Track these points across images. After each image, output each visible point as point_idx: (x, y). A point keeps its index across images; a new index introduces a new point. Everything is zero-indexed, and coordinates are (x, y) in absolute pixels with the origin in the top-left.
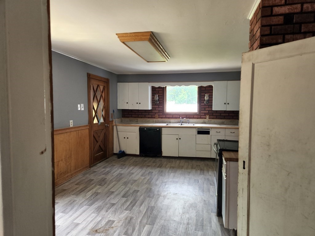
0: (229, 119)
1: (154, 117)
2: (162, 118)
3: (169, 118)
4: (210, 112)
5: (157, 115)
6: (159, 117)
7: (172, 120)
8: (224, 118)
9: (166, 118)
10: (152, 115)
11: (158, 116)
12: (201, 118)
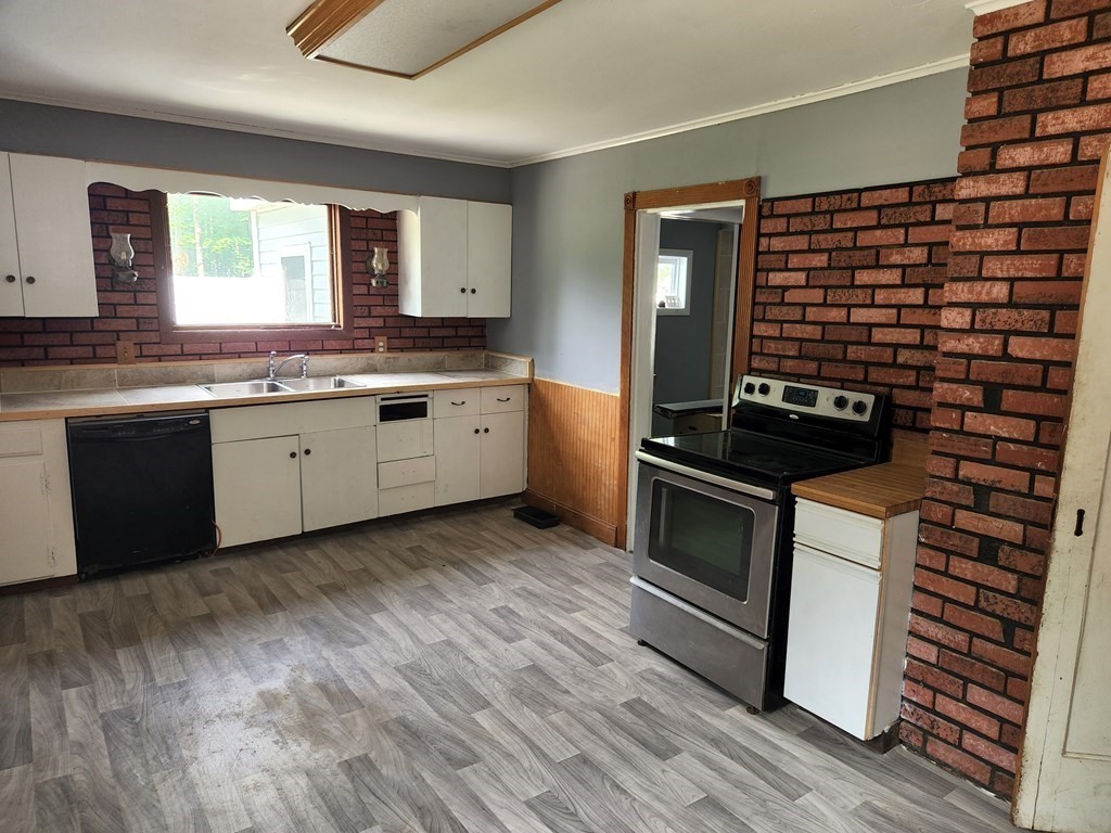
0: (459, 348)
1: (113, 354)
2: (160, 358)
3: (200, 356)
4: (390, 322)
5: (126, 346)
6: (141, 357)
7: (220, 367)
8: (442, 348)
9: (183, 355)
10: (94, 346)
11: (133, 351)
12: (353, 350)
